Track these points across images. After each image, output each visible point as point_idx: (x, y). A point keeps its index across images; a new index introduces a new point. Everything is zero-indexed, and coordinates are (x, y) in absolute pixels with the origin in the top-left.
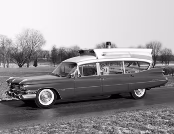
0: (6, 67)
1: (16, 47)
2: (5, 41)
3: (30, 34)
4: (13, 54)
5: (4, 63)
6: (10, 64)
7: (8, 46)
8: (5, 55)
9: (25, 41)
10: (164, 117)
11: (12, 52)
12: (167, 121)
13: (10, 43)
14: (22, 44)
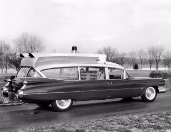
0: (4, 72)
1: (14, 53)
2: (3, 47)
3: (28, 40)
4: (12, 60)
5: (2, 68)
6: (8, 70)
7: (6, 52)
8: (3, 60)
9: (24, 46)
10: (151, 120)
11: (11, 58)
12: (154, 124)
13: (8, 48)
14: (20, 50)
